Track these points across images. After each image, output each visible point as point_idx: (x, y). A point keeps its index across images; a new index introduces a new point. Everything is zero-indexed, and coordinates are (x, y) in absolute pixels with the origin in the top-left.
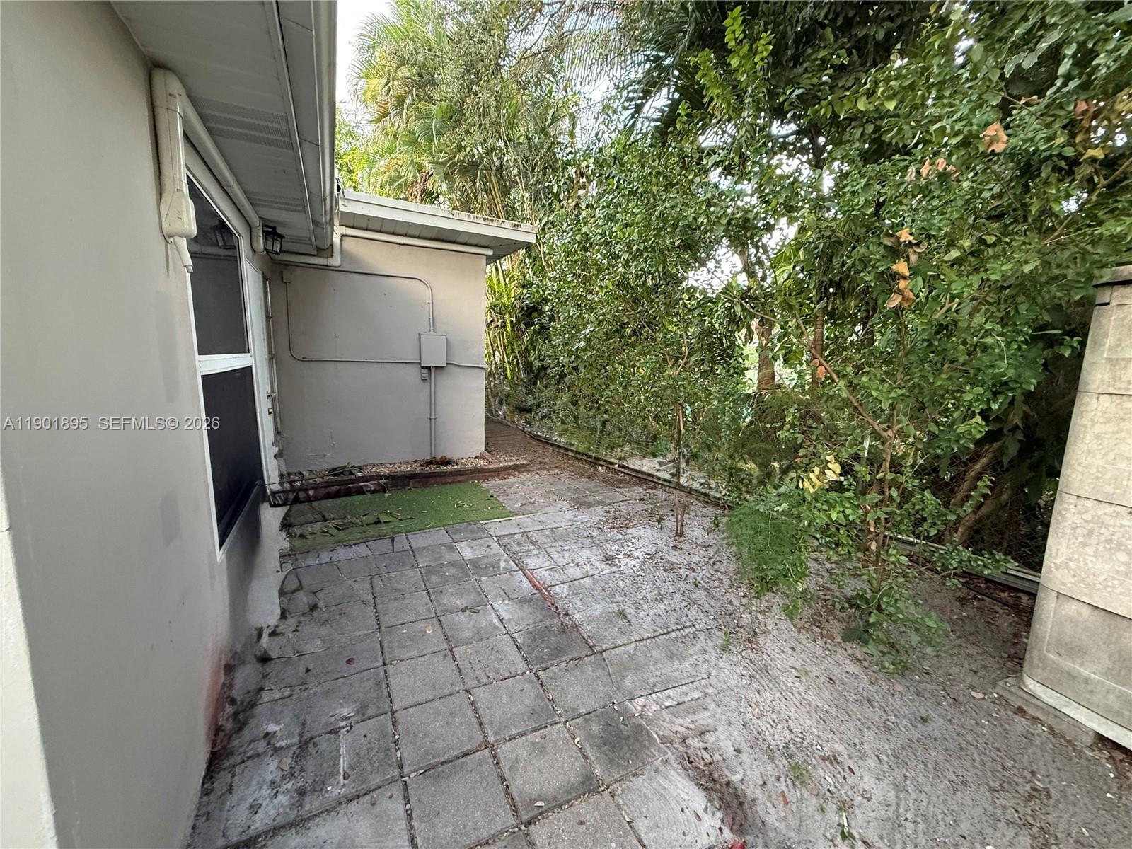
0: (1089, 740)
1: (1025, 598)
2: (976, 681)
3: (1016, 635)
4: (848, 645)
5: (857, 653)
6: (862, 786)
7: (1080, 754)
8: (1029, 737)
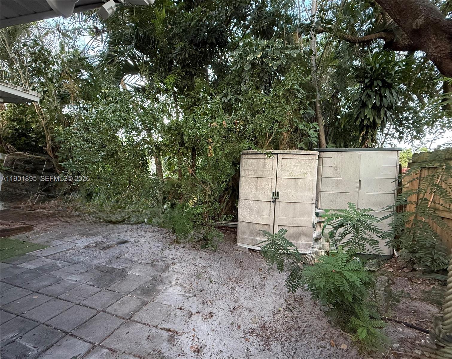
0: (247, 250)
1: (236, 229)
2: (229, 247)
3: (235, 237)
4: (202, 250)
5: (205, 250)
6: (212, 274)
7: (246, 253)
8: (239, 254)
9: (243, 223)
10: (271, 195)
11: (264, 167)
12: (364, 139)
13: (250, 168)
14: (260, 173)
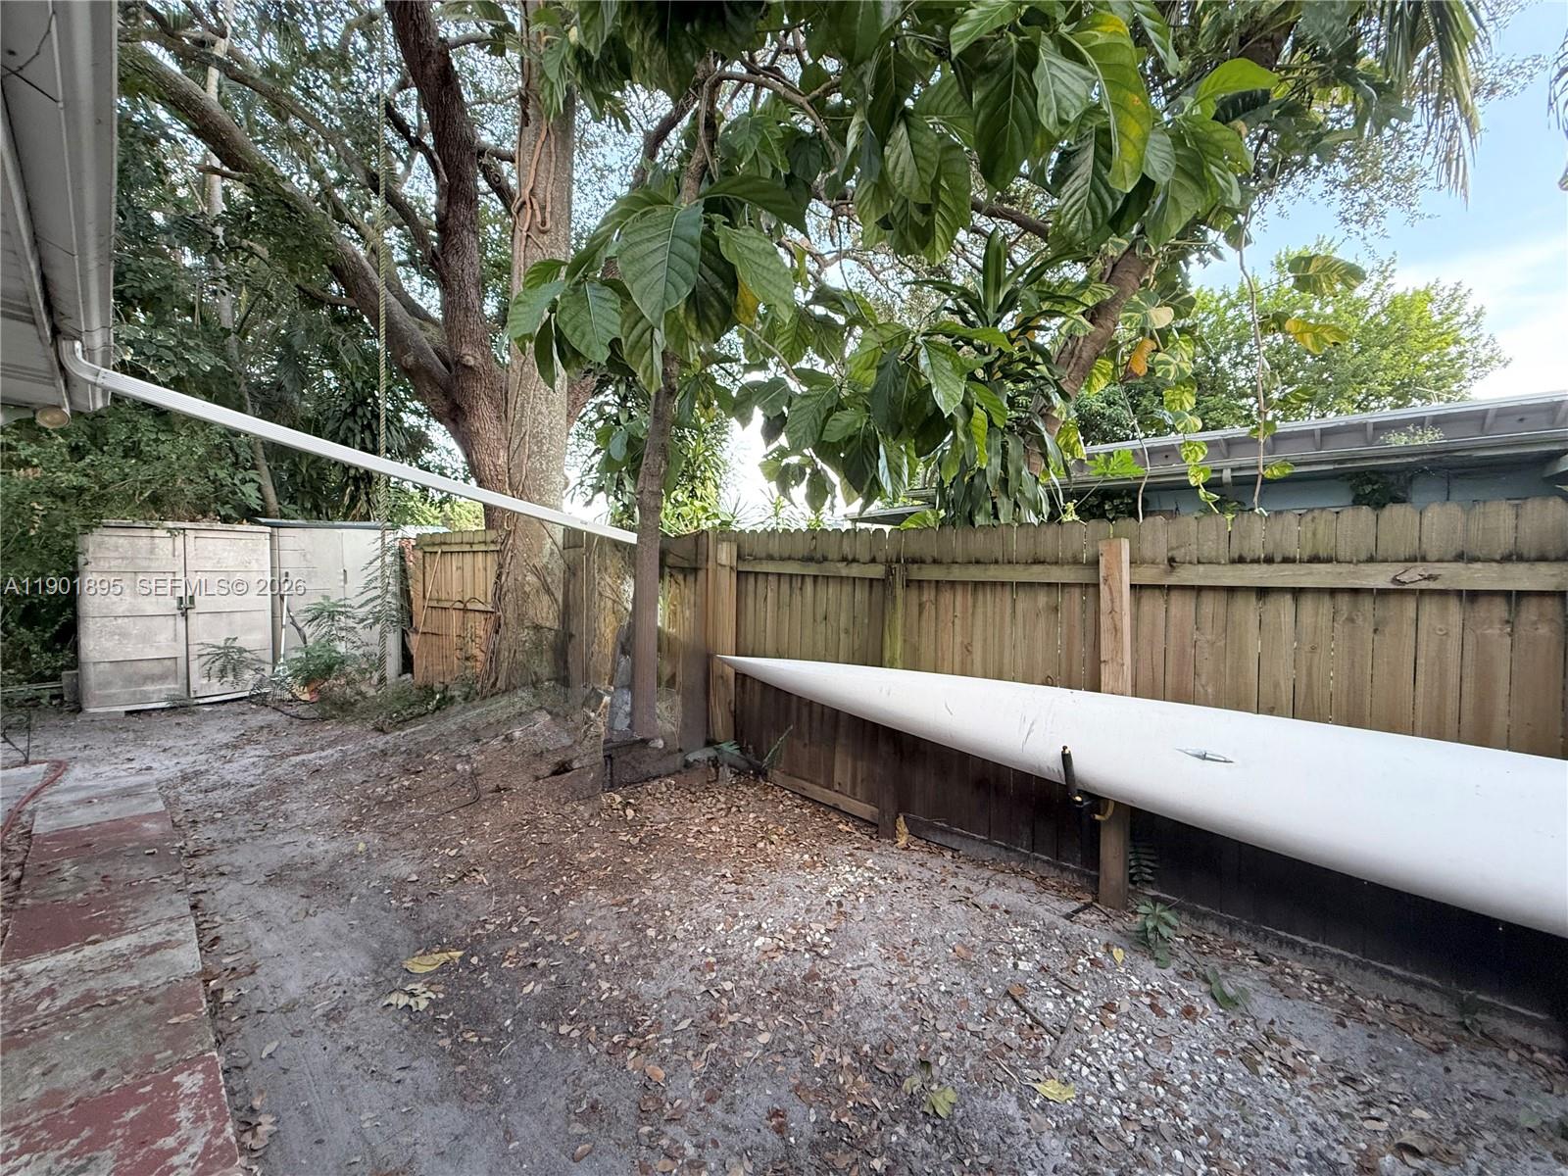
9: (102, 666)
10: (175, 603)
11: (152, 551)
12: (354, 499)
13: (116, 554)
14: (145, 563)
